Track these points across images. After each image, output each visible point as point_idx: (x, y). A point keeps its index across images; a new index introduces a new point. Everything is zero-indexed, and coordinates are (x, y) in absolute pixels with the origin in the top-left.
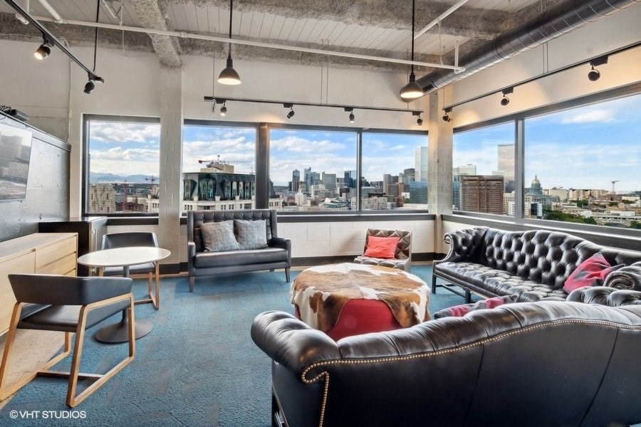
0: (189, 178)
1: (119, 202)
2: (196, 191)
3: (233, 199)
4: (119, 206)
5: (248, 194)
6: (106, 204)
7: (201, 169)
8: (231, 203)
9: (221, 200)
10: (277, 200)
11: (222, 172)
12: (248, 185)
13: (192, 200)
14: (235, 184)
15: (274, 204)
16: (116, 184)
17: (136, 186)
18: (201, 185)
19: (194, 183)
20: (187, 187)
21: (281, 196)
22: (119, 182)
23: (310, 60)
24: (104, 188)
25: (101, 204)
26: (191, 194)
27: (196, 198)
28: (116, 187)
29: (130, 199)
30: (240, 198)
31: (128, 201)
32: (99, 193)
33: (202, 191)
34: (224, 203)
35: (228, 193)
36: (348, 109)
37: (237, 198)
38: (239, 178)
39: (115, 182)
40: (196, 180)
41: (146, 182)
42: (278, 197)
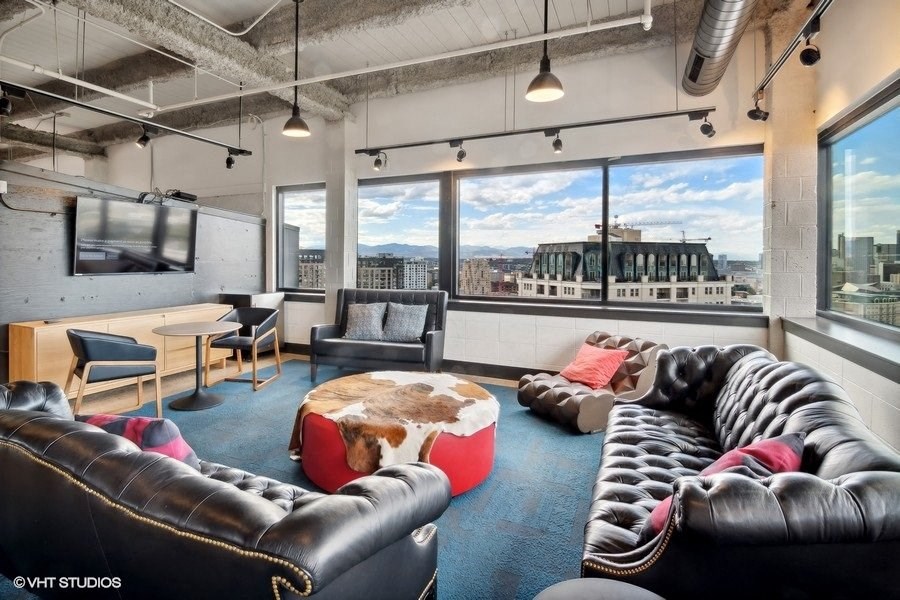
0: (570, 250)
1: (494, 281)
2: (580, 268)
3: (637, 280)
4: (495, 286)
5: (664, 274)
6: (481, 283)
7: (589, 237)
8: (634, 286)
9: (617, 281)
10: (720, 284)
11: (620, 240)
12: (665, 258)
13: (574, 280)
14: (640, 259)
15: (714, 290)
16: (491, 259)
17: (516, 261)
18: (587, 259)
19: (577, 257)
20: (568, 264)
21: (729, 278)
22: (495, 257)
23: (502, 68)
24: (479, 263)
25: (475, 283)
26: (573, 274)
27: (579, 278)
28: (492, 263)
29: (507, 278)
30: (650, 279)
31: (506, 280)
32: (473, 269)
33: (588, 269)
34: (621, 286)
35: (629, 271)
36: (551, 131)
37: (645, 279)
38: (647, 248)
39: (489, 257)
40: (580, 251)
41: (527, 257)
42: (724, 278)
